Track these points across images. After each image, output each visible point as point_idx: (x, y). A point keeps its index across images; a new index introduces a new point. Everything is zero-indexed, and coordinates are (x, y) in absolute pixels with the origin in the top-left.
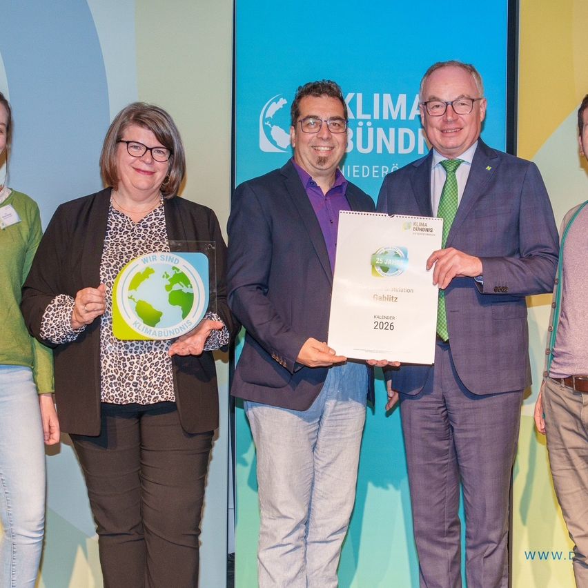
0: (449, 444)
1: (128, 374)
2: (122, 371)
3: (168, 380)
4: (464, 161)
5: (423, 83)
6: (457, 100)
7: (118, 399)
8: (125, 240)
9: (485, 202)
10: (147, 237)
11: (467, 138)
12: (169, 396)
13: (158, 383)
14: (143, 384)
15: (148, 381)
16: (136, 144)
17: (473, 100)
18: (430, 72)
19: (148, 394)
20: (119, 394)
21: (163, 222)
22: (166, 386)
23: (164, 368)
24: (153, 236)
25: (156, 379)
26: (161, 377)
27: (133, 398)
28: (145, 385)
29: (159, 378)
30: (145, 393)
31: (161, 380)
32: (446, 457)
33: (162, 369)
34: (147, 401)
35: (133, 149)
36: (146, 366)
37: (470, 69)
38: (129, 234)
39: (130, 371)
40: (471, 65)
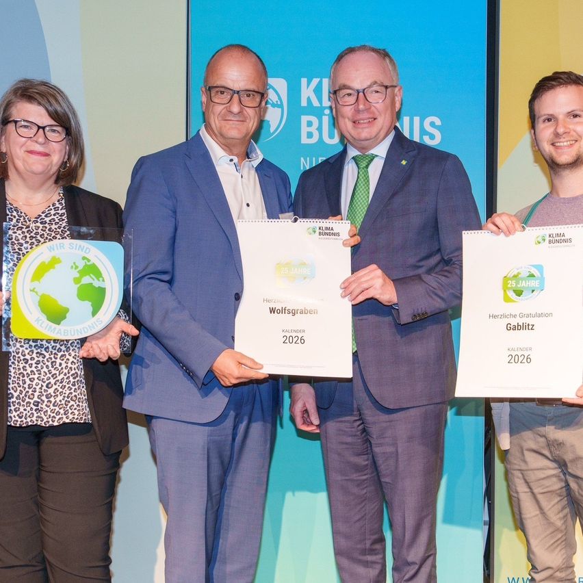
0: (368, 460)
1: (28, 392)
2: (21, 388)
3: (74, 398)
4: (377, 156)
5: (333, 70)
6: (370, 87)
7: (17, 421)
8: (20, 237)
9: (398, 200)
10: (46, 236)
11: (381, 129)
12: (76, 417)
13: (63, 402)
14: (46, 403)
15: (52, 399)
16: (26, 124)
17: (386, 87)
18: (340, 58)
19: (52, 415)
20: (18, 415)
21: (63, 218)
22: (73, 405)
23: (70, 385)
24: (53, 234)
25: (61, 398)
26: (66, 395)
27: (34, 419)
28: (49, 404)
29: (64, 397)
30: (49, 413)
31: (66, 399)
32: (365, 472)
33: (67, 386)
34: (51, 423)
35: (22, 129)
36: (50, 383)
37: (384, 54)
38: (23, 230)
39: (29, 388)
40: (384, 50)
